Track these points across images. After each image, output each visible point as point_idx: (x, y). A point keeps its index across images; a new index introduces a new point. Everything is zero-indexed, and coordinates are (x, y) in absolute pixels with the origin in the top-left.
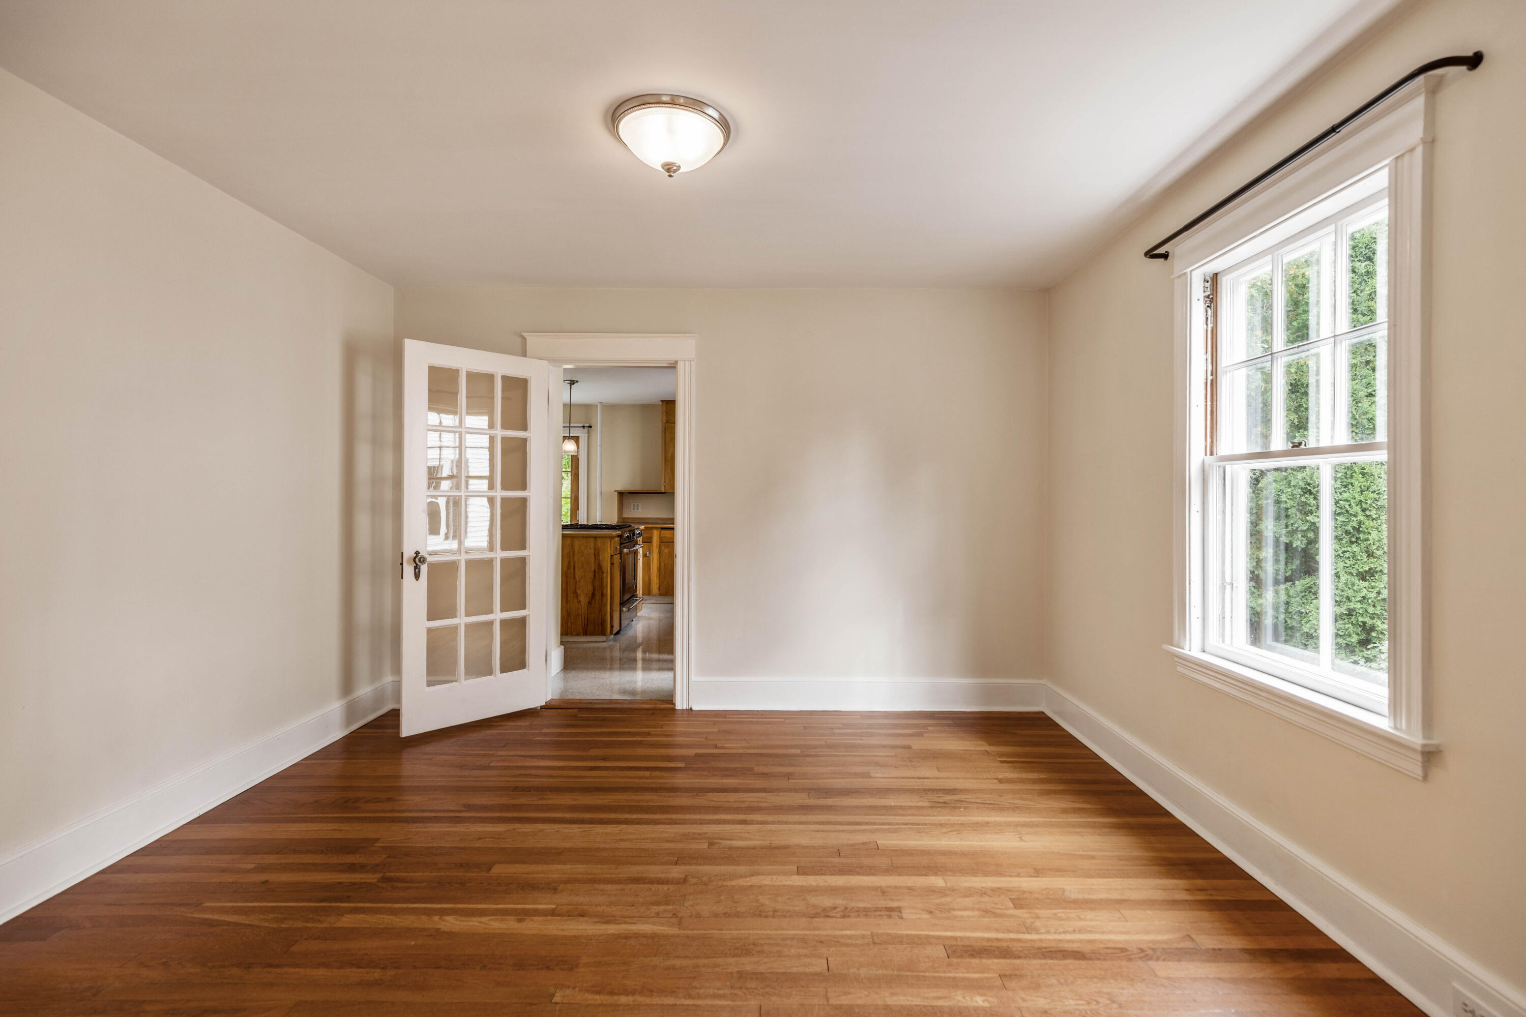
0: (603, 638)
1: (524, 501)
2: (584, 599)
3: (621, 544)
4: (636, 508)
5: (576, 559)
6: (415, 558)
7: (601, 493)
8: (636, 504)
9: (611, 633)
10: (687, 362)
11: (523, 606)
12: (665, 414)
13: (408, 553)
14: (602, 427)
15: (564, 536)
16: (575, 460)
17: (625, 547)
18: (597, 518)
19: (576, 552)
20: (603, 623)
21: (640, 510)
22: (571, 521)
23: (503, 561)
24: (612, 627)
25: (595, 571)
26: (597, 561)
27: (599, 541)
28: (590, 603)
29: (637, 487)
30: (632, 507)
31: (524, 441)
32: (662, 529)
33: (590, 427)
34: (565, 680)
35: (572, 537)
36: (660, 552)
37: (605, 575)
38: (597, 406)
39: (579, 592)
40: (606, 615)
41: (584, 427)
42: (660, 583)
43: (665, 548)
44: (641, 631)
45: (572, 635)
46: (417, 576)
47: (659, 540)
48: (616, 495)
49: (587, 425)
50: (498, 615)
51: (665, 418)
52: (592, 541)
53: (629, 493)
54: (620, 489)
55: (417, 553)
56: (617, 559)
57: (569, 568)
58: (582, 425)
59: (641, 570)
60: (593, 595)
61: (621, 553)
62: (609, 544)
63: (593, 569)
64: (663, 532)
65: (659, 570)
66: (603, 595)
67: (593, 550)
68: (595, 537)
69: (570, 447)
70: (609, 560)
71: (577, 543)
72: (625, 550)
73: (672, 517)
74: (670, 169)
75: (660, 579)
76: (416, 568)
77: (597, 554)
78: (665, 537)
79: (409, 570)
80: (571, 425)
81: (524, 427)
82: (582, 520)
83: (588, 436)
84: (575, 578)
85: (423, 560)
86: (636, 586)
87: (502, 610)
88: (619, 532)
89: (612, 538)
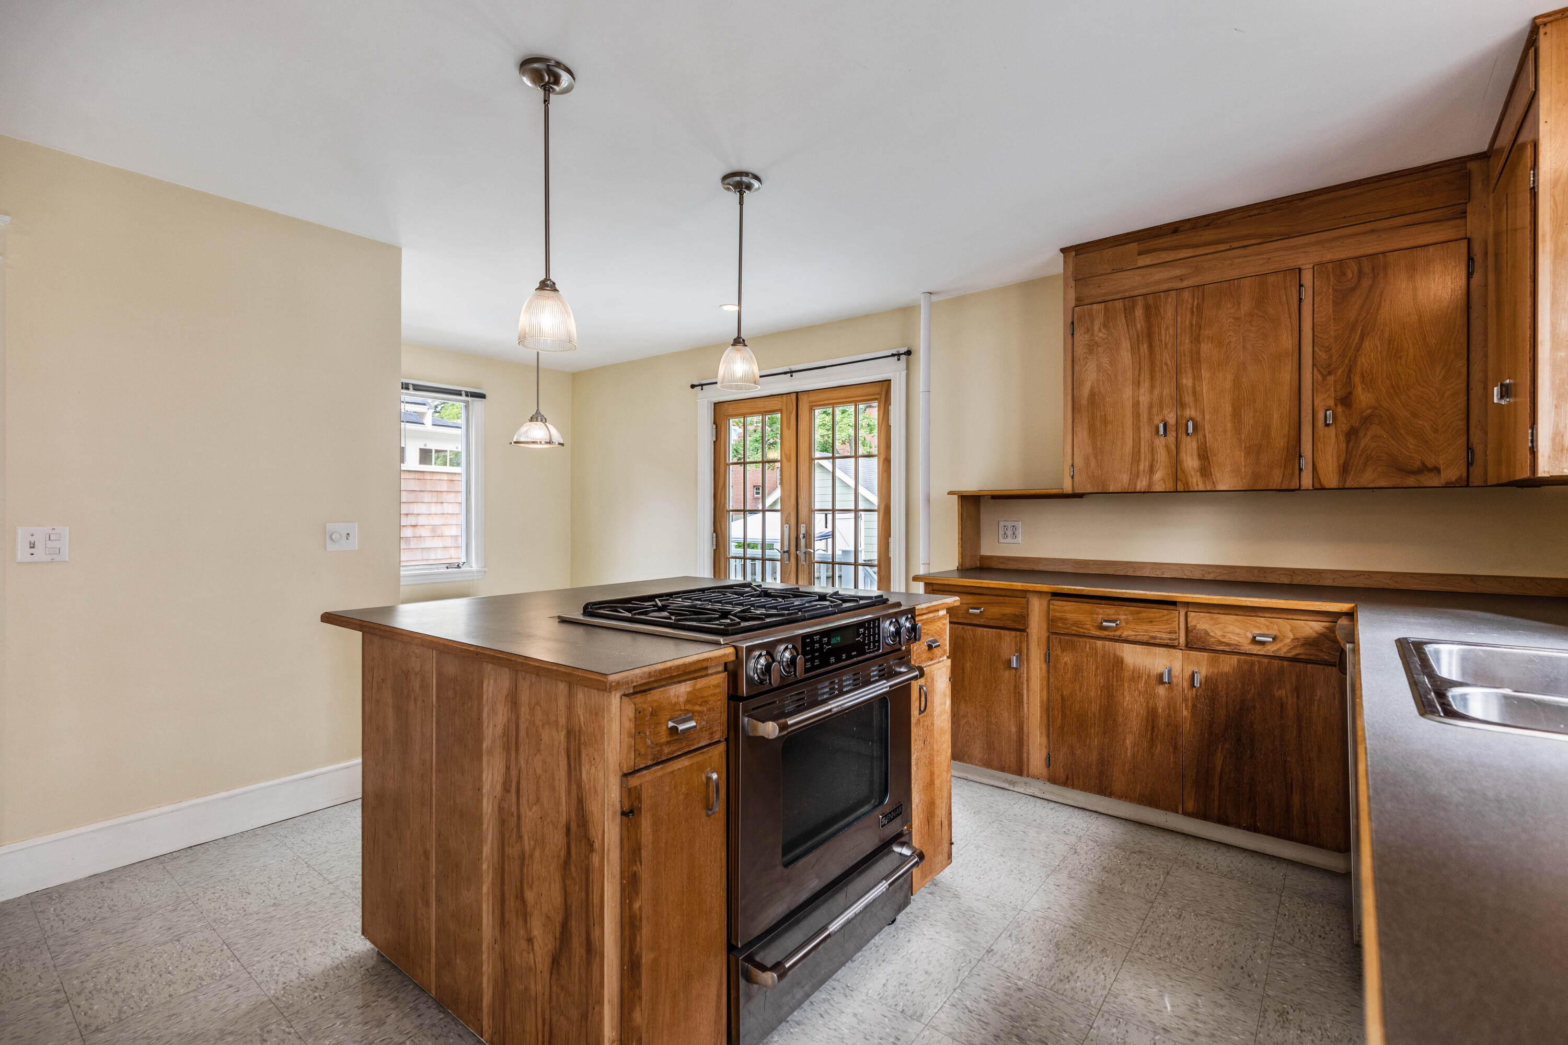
4: (1009, 532)
7: (928, 500)
8: (1009, 524)
12: (1073, 283)
21: (1020, 539)
26: (574, 787)
29: (1013, 485)
30: (1001, 532)
32: (1056, 595)
33: (908, 353)
36: (1048, 658)
41: (897, 356)
42: (1048, 747)
43: (1063, 650)
47: (1045, 626)
49: (903, 350)
51: (1072, 294)
53: (991, 497)
54: (971, 485)
58: (893, 352)
63: (563, 820)
64: (1058, 604)
65: (1048, 709)
75: (1048, 736)
78: (1063, 620)
83: (908, 375)
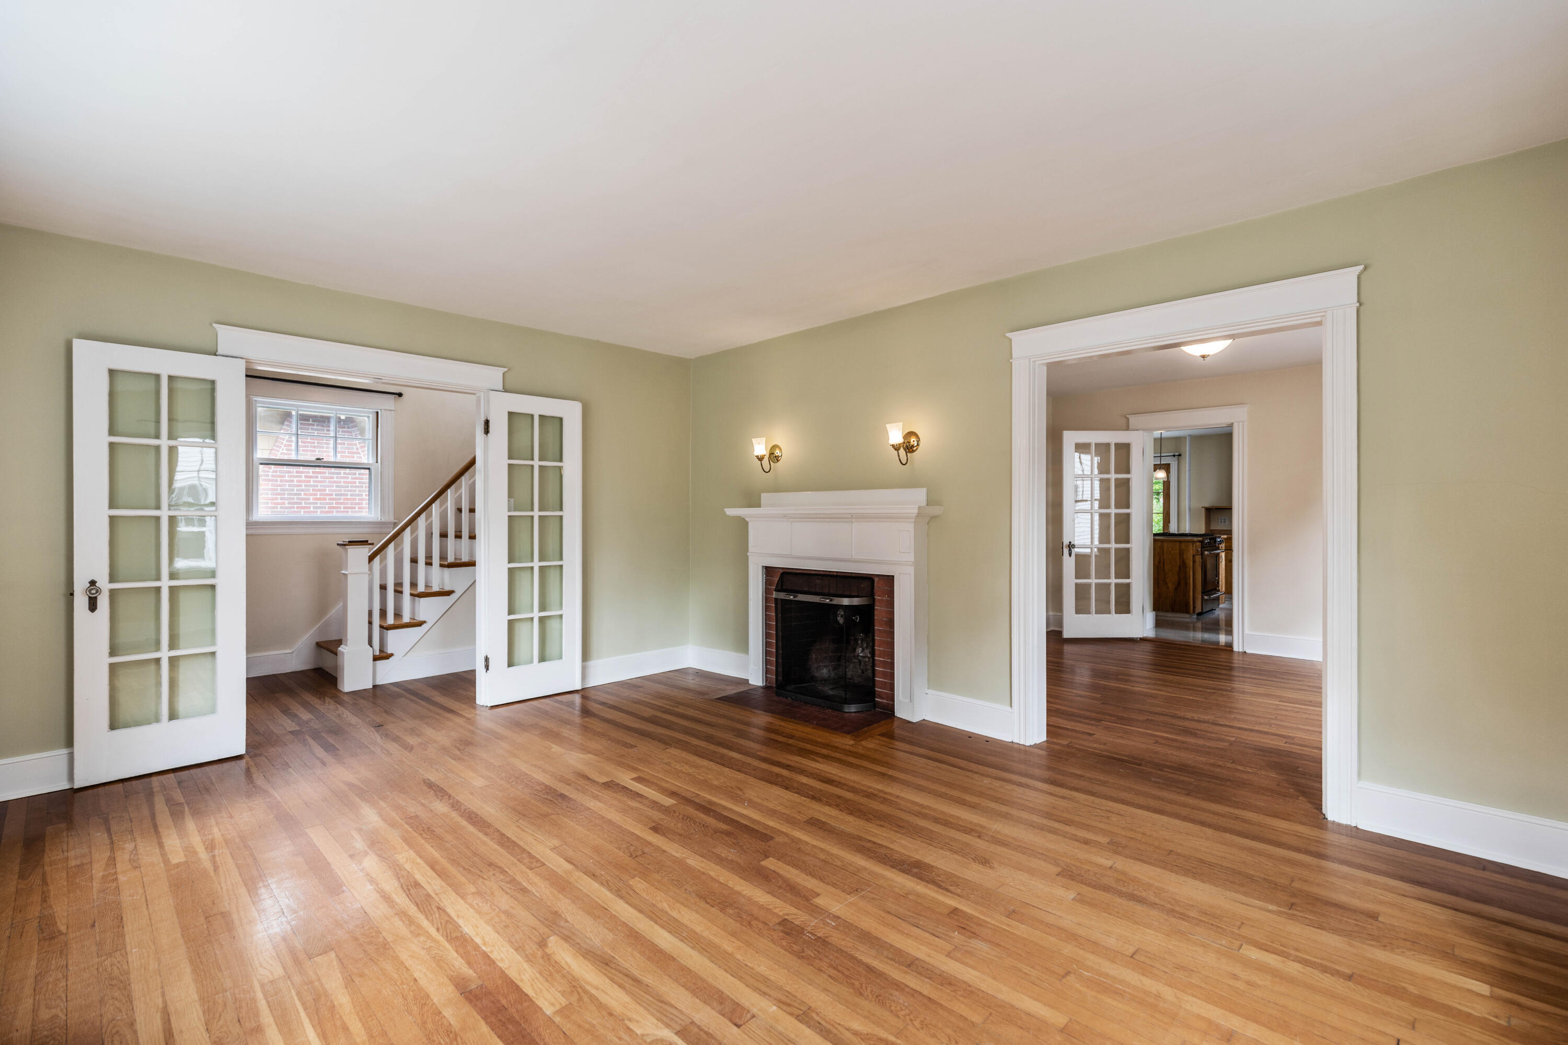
0: (1188, 616)
1: (1128, 515)
2: (1171, 586)
3: (1202, 548)
4: (1223, 521)
5: (1165, 557)
6: (1069, 546)
7: (1190, 509)
8: (1223, 518)
9: (1194, 612)
10: (1241, 424)
11: (1128, 577)
13: (1066, 542)
14: (1190, 455)
15: (1155, 540)
16: (1167, 484)
17: (1205, 550)
18: (1187, 528)
19: (1165, 551)
20: (1187, 604)
22: (1164, 530)
23: (1116, 549)
24: (1194, 608)
25: (1180, 566)
26: (1182, 559)
27: (1183, 545)
28: (1176, 589)
29: (1223, 504)
30: (1220, 520)
31: (1128, 480)
33: (1180, 455)
34: (1156, 632)
35: (1162, 541)
37: (1188, 569)
38: (1186, 437)
39: (1168, 580)
40: (1189, 598)
41: (1174, 456)
44: (1224, 618)
45: (1162, 611)
46: (1070, 555)
48: (1203, 510)
49: (1177, 454)
50: (1113, 581)
52: (1177, 545)
53: (1216, 509)
54: (1207, 505)
55: (1070, 542)
56: (1198, 558)
57: (1159, 563)
58: (1173, 454)
59: (1224, 571)
60: (1179, 583)
61: (1202, 554)
62: (1191, 547)
63: (1178, 565)
66: (1187, 584)
67: (1178, 551)
68: (1180, 542)
69: (1161, 474)
70: (1191, 559)
71: (1166, 545)
72: (1206, 553)
73: (1230, 529)
74: (1203, 357)
76: (1069, 550)
77: (1181, 553)
79: (1066, 551)
80: (1162, 455)
81: (1128, 471)
82: (1173, 529)
83: (1178, 464)
84: (1164, 571)
85: (1074, 546)
86: (1218, 582)
87: (1116, 578)
88: (1201, 539)
89: (1194, 542)
